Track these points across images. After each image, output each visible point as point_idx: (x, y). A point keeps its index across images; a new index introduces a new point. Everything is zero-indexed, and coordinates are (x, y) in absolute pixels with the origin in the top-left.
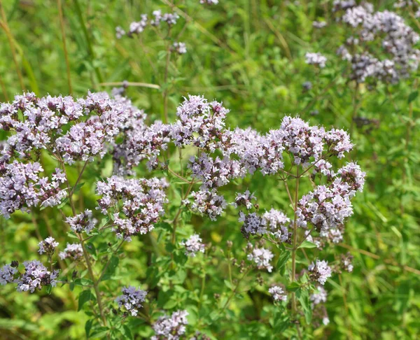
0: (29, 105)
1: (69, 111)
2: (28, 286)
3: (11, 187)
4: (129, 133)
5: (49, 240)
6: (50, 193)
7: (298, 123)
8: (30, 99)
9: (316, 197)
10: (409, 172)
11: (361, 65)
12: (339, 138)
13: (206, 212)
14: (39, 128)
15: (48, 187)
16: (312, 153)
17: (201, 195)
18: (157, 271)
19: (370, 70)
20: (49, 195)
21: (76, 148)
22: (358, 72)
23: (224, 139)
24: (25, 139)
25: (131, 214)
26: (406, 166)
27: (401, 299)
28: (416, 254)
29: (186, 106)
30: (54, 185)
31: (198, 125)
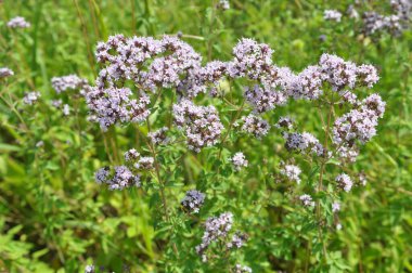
0: (120, 44)
1: (151, 48)
2: (117, 186)
3: (109, 106)
4: (190, 71)
5: (132, 151)
6: (137, 112)
7: (335, 59)
8: (120, 39)
9: (349, 119)
10: (406, 109)
11: (371, 19)
12: (368, 71)
13: (254, 133)
14: (130, 61)
15: (136, 107)
16: (347, 82)
17: (250, 119)
18: (206, 182)
19: (379, 24)
20: (138, 114)
21: (158, 77)
22: (369, 26)
23: (273, 73)
24: (119, 69)
25: (200, 131)
26: (404, 104)
27: (395, 214)
28: (409, 177)
29: (240, 46)
30: (142, 105)
31: (252, 61)
